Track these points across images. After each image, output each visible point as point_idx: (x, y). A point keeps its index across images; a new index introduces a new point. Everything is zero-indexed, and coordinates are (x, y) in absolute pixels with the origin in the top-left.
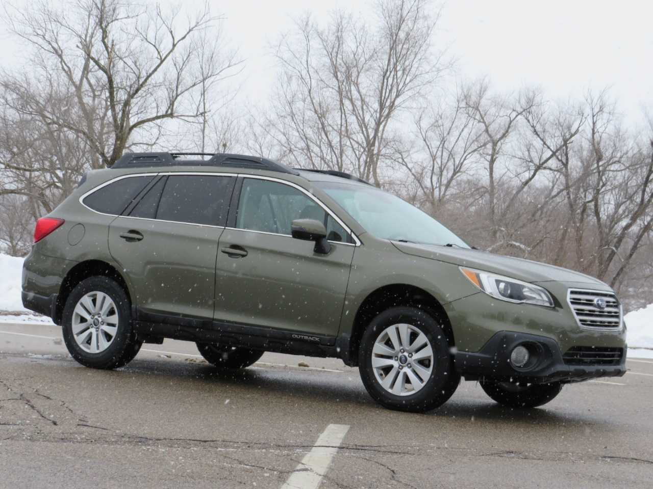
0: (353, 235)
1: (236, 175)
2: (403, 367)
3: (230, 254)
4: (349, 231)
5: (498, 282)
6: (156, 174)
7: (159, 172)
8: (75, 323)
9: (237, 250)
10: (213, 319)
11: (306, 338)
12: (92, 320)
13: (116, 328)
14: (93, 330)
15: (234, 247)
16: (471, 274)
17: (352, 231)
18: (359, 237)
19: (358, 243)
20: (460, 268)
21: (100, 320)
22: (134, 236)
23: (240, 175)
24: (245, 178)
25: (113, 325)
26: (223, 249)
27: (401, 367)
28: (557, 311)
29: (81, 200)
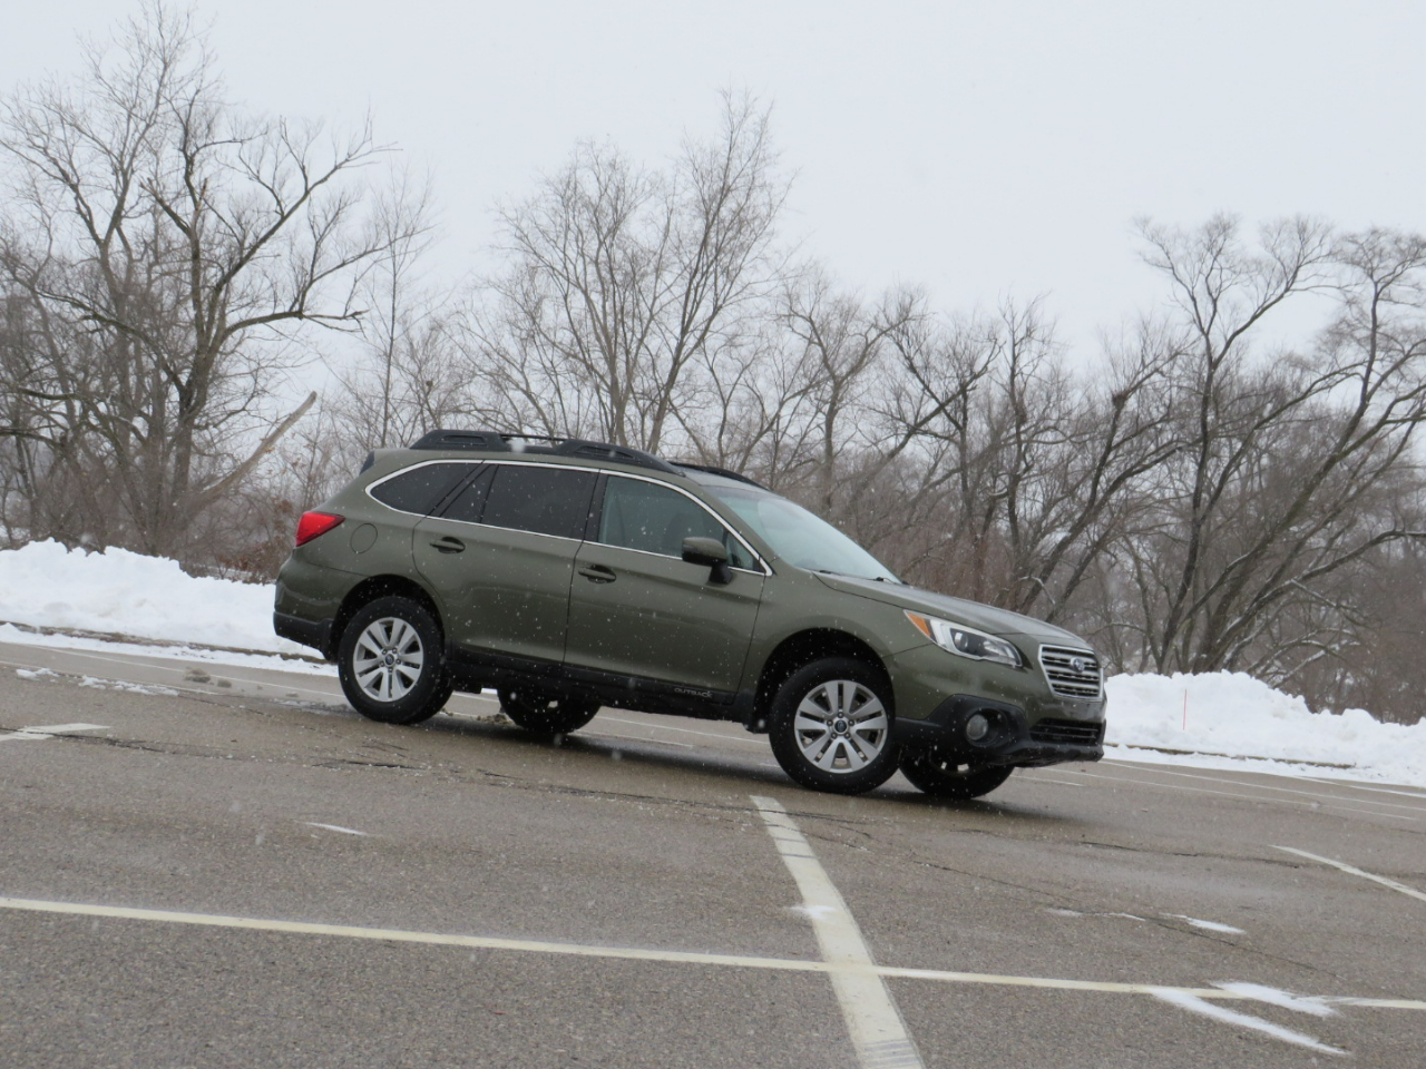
0: (762, 562)
1: (597, 471)
2: (837, 735)
3: (591, 578)
4: (757, 556)
5: (953, 632)
6: (479, 462)
7: (484, 460)
8: (358, 659)
9: (602, 572)
10: (563, 663)
11: (694, 693)
12: (383, 657)
13: (419, 670)
14: (384, 670)
15: (599, 568)
16: (918, 620)
17: (760, 556)
18: (772, 564)
19: (769, 573)
20: (905, 612)
21: (395, 656)
22: (450, 545)
23: (602, 471)
24: (609, 475)
25: (415, 666)
26: (582, 570)
27: (834, 736)
28: (1025, 671)
29: (368, 490)
